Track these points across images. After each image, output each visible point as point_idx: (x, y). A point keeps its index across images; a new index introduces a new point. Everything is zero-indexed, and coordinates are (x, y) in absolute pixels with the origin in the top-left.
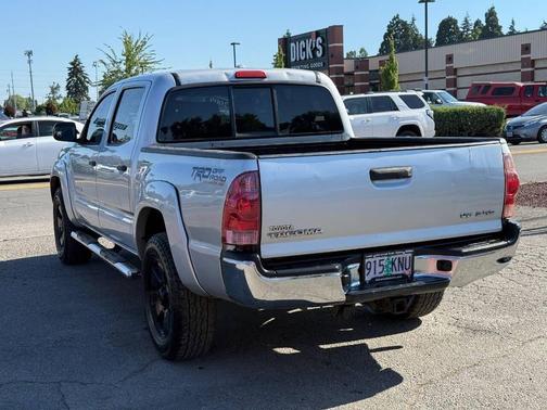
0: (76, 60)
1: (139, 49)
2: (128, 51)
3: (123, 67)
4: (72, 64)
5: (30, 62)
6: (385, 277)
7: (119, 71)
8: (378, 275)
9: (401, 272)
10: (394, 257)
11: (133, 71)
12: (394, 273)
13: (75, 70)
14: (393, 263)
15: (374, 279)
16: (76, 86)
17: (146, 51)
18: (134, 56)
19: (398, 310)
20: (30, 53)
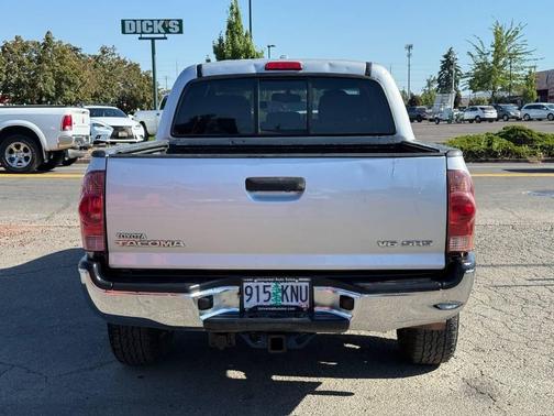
0: (450, 52)
1: (510, 39)
2: (498, 42)
3: (491, 59)
4: (445, 57)
5: (409, 56)
6: (271, 306)
7: (486, 63)
8: (261, 303)
9: (294, 303)
10: (285, 284)
11: (501, 63)
12: (285, 303)
13: (448, 63)
14: (284, 292)
15: (256, 307)
16: (447, 78)
17: (518, 42)
18: (503, 47)
19: (273, 348)
20: (410, 47)
